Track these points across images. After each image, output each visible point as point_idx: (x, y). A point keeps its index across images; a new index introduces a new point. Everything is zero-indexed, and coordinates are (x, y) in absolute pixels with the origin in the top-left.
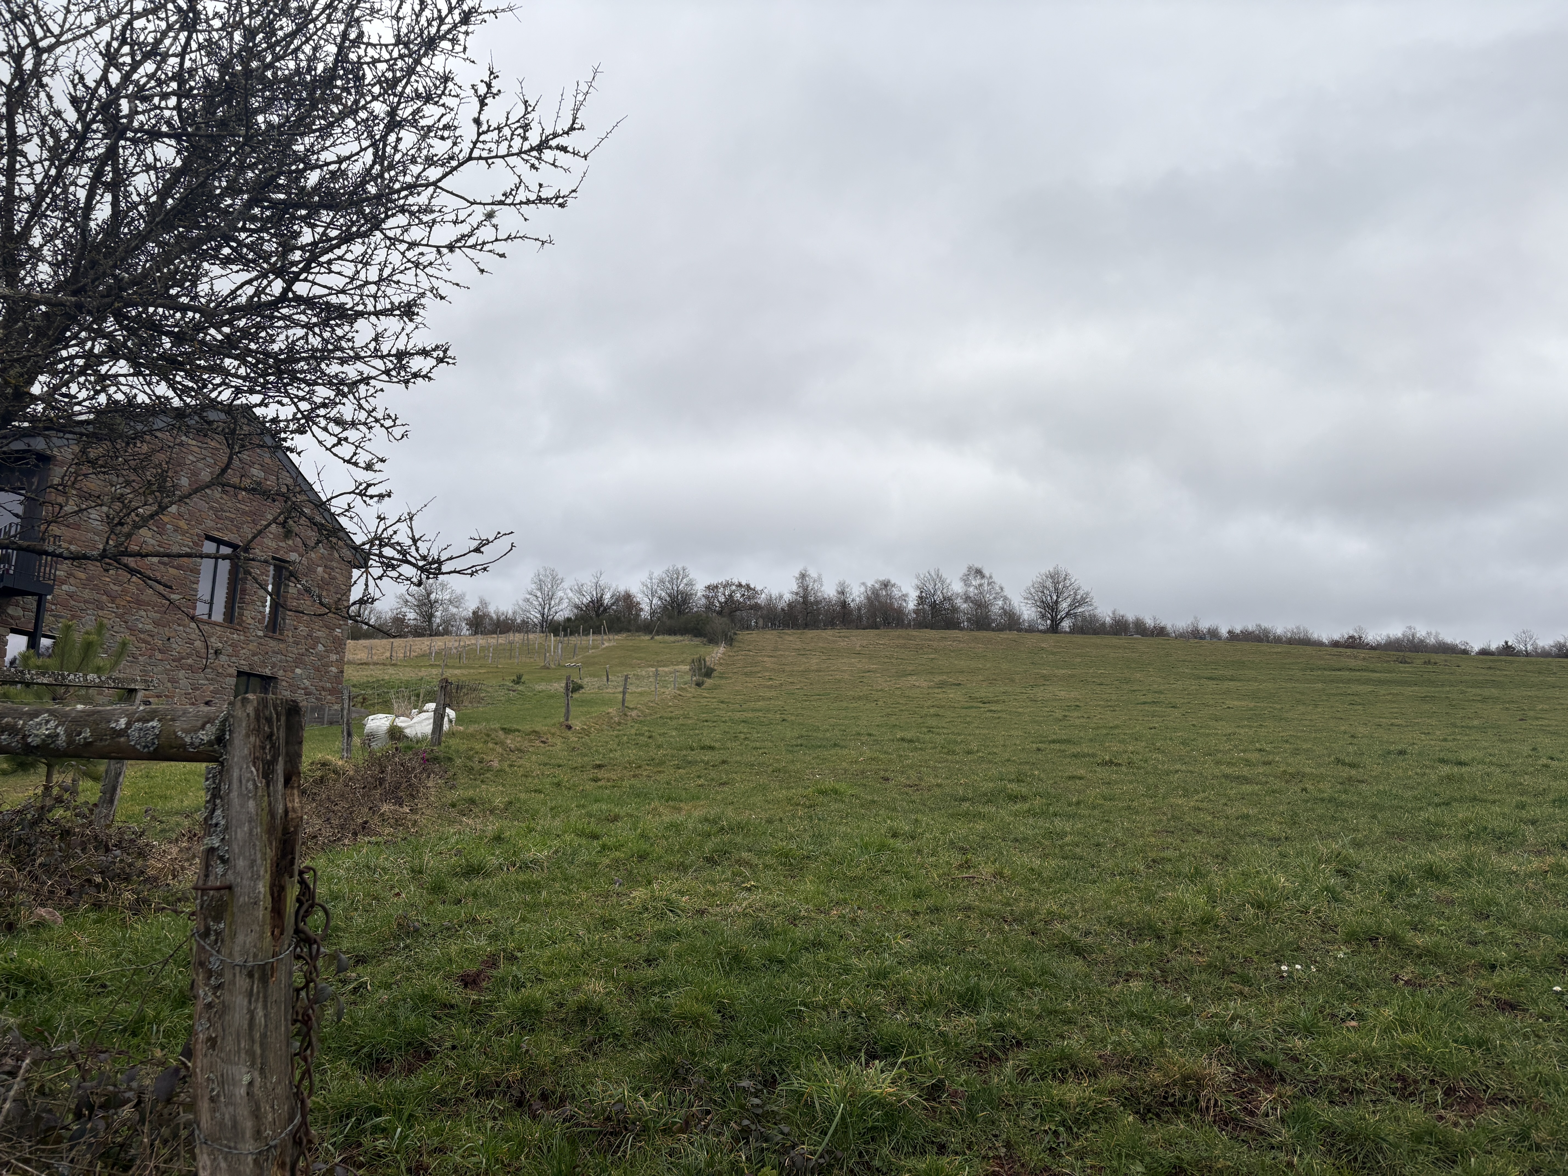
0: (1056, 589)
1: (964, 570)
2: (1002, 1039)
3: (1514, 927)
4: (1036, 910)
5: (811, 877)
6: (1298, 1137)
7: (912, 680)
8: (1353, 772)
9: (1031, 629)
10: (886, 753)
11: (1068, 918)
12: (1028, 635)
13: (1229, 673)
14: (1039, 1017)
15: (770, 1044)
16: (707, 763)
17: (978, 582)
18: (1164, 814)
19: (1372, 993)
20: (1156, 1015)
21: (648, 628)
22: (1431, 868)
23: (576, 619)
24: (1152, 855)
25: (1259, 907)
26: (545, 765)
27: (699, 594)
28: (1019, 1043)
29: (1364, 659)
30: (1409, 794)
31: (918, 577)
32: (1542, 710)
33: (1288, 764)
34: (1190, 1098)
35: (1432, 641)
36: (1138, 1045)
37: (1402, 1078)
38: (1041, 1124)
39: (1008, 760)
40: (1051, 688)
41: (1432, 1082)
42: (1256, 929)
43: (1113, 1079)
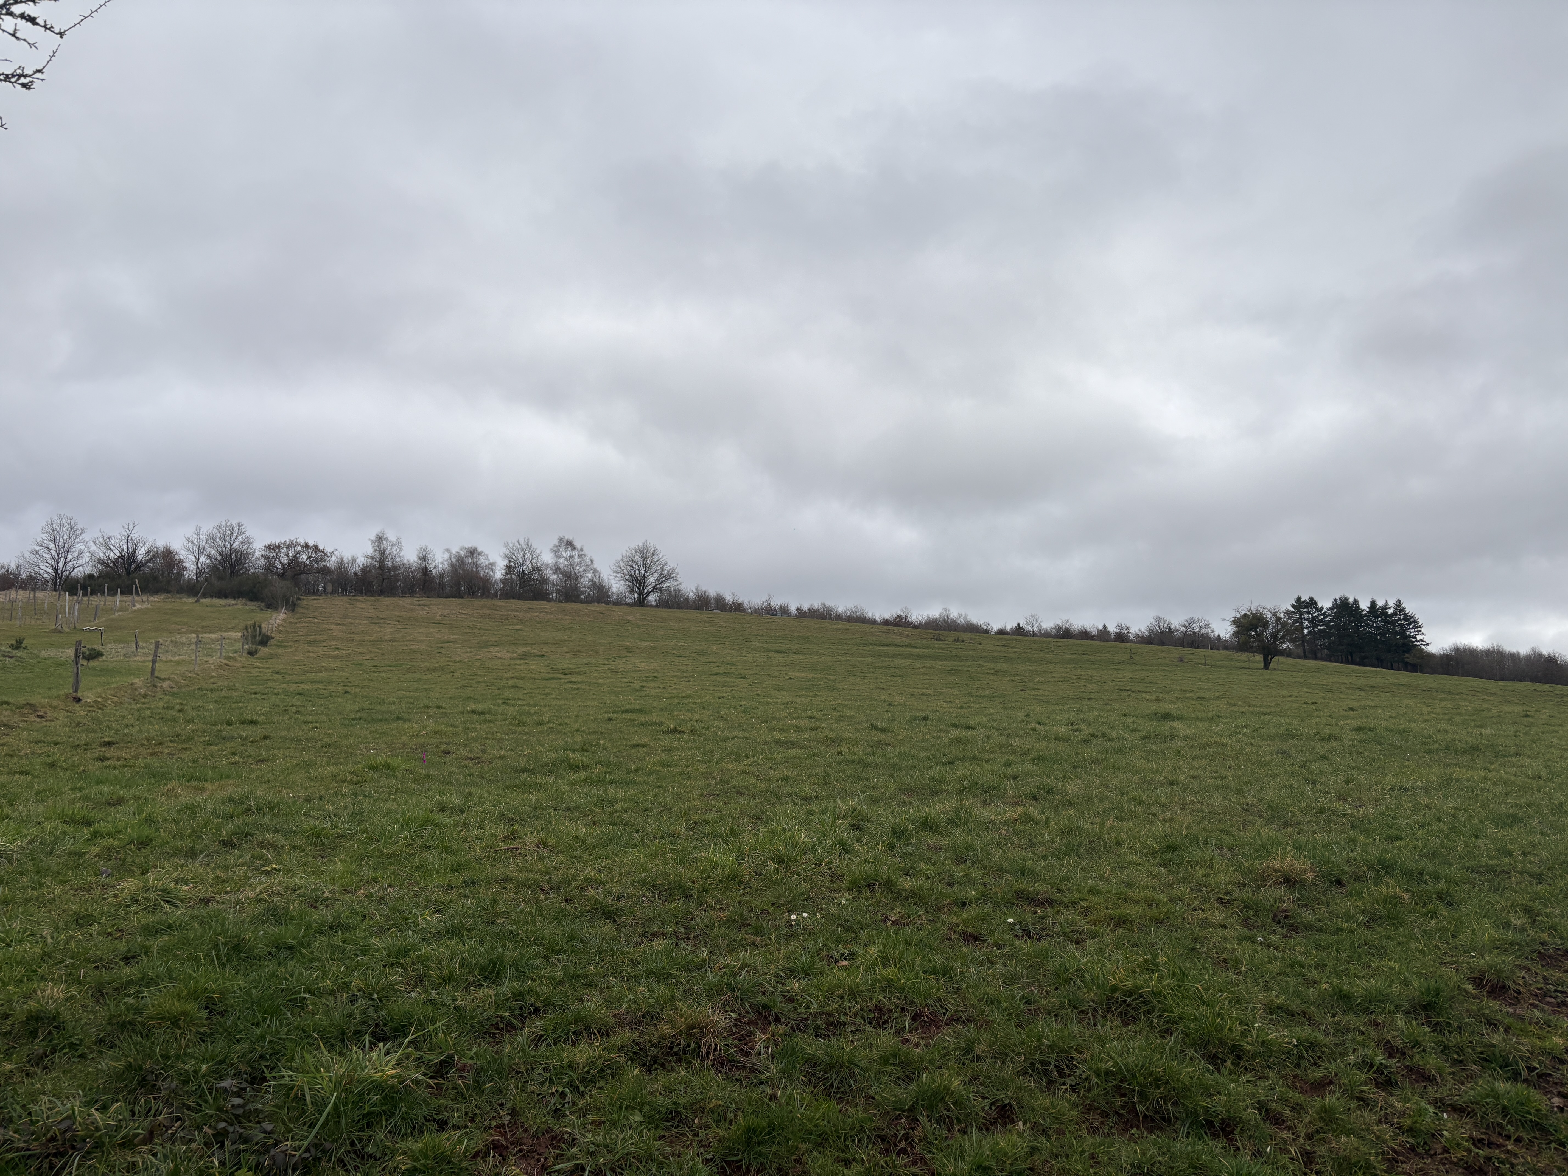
0: (644, 564)
1: (556, 542)
2: (521, 1008)
3: (985, 868)
4: (574, 877)
5: (343, 857)
6: (782, 1071)
7: (494, 651)
8: (883, 736)
9: (619, 602)
10: (452, 725)
11: (602, 883)
12: (615, 608)
13: (794, 647)
14: (561, 982)
15: (263, 1037)
16: (245, 739)
17: (569, 554)
18: (714, 778)
19: (864, 935)
20: (674, 971)
21: (192, 589)
22: (927, 819)
23: (99, 577)
24: (695, 817)
25: (779, 862)
26: (37, 742)
27: (257, 554)
28: (537, 1011)
29: (908, 636)
30: (923, 755)
31: (506, 545)
32: (1038, 682)
33: (832, 730)
34: (693, 1046)
35: (961, 621)
36: (651, 1001)
37: (879, 1008)
38: (550, 1087)
39: (578, 730)
40: (633, 660)
41: (903, 1010)
42: (776, 883)
43: (626, 1036)
